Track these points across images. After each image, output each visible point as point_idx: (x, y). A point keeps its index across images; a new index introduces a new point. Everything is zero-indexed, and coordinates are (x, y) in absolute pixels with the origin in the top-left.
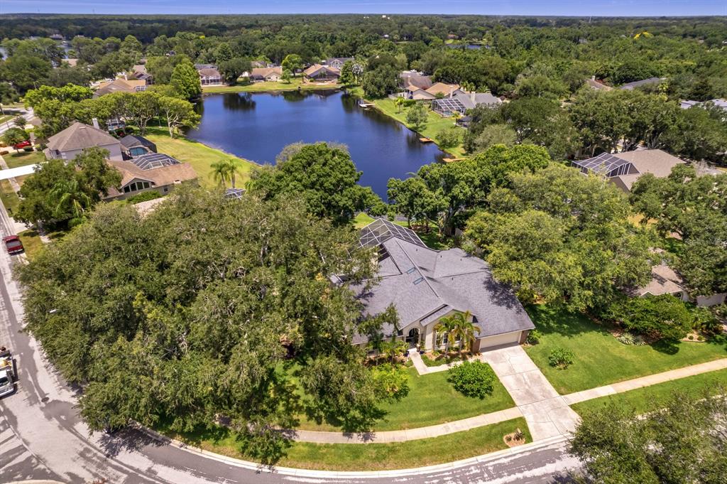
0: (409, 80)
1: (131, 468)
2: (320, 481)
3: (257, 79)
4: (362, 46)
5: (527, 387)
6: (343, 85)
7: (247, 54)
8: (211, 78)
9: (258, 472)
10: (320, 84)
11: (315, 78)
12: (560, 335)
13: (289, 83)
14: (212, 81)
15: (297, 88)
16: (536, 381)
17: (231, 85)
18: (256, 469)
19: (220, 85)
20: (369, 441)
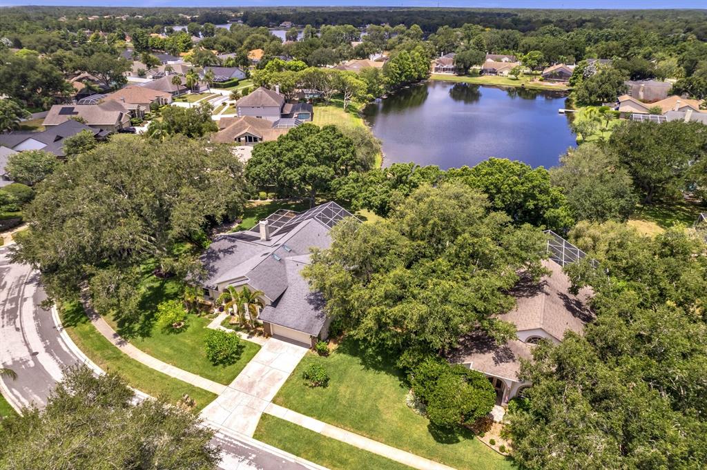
0: (641, 89)
1: (23, 292)
2: (65, 349)
3: (490, 72)
4: (635, 47)
5: (258, 380)
6: (571, 88)
7: (507, 48)
8: (445, 67)
9: (55, 327)
10: (549, 84)
11: (547, 78)
12: (360, 361)
13: (517, 79)
14: (447, 69)
15: (520, 85)
16: (272, 380)
17: (460, 75)
18: (56, 325)
19: (451, 74)
20: (118, 346)
